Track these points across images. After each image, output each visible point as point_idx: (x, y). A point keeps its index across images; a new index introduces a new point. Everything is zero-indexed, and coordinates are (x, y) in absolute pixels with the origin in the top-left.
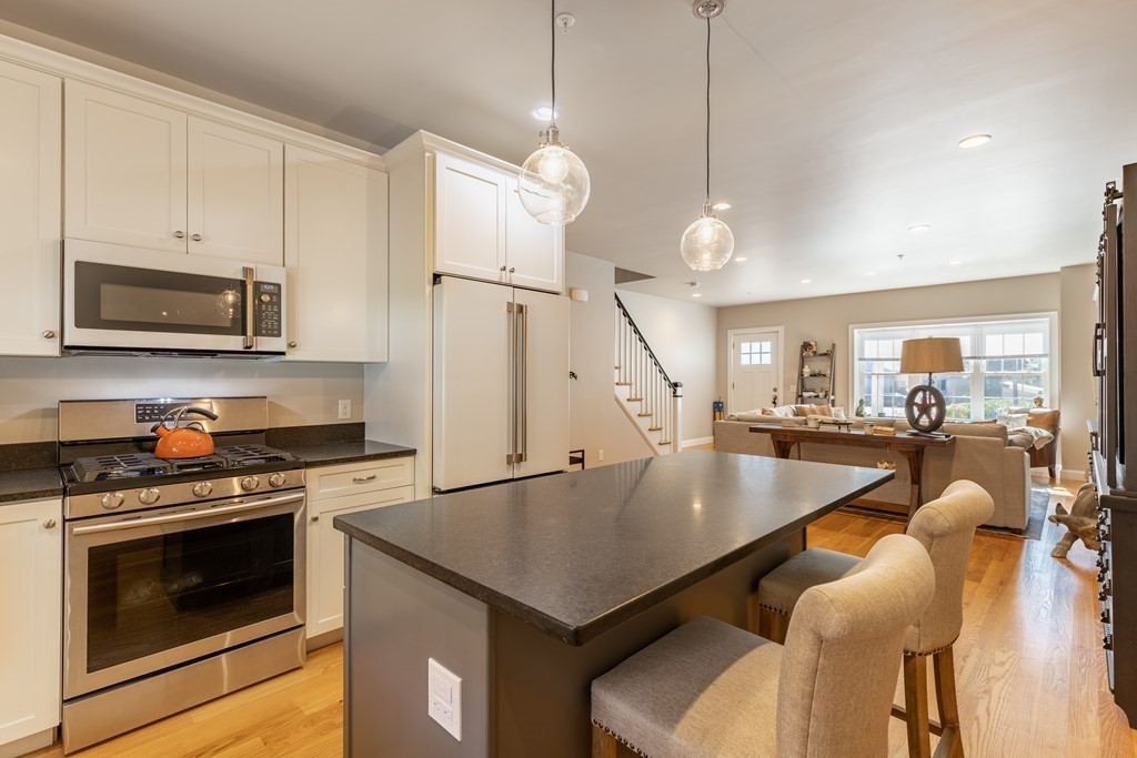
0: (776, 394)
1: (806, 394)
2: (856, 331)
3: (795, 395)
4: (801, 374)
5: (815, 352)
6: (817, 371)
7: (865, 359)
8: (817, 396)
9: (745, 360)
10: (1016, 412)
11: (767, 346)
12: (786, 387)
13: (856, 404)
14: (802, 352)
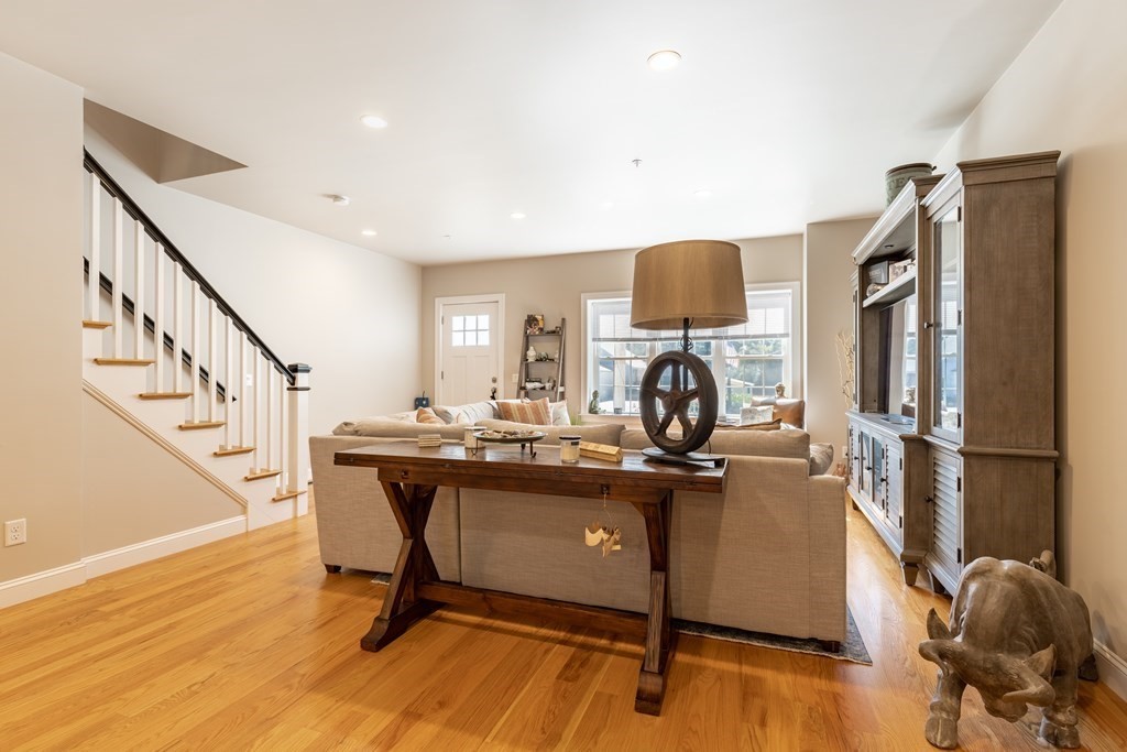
0: (494, 385)
1: (530, 386)
2: (589, 302)
3: (516, 388)
4: (525, 358)
5: (541, 329)
6: (543, 354)
7: (599, 340)
8: (543, 388)
9: (457, 340)
10: (763, 404)
11: (484, 321)
12: (507, 376)
13: (590, 397)
14: (526, 329)
